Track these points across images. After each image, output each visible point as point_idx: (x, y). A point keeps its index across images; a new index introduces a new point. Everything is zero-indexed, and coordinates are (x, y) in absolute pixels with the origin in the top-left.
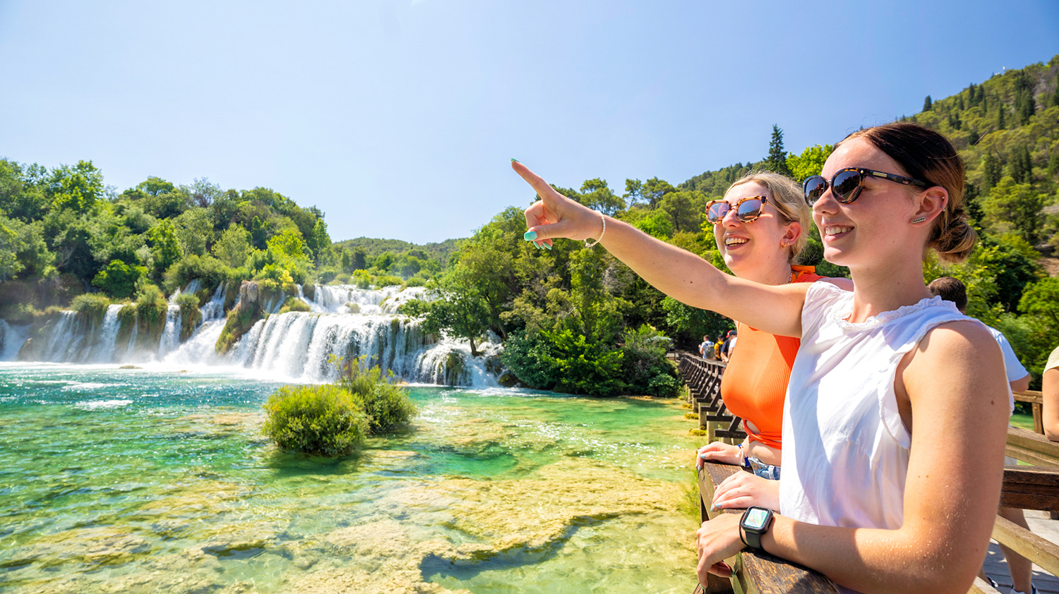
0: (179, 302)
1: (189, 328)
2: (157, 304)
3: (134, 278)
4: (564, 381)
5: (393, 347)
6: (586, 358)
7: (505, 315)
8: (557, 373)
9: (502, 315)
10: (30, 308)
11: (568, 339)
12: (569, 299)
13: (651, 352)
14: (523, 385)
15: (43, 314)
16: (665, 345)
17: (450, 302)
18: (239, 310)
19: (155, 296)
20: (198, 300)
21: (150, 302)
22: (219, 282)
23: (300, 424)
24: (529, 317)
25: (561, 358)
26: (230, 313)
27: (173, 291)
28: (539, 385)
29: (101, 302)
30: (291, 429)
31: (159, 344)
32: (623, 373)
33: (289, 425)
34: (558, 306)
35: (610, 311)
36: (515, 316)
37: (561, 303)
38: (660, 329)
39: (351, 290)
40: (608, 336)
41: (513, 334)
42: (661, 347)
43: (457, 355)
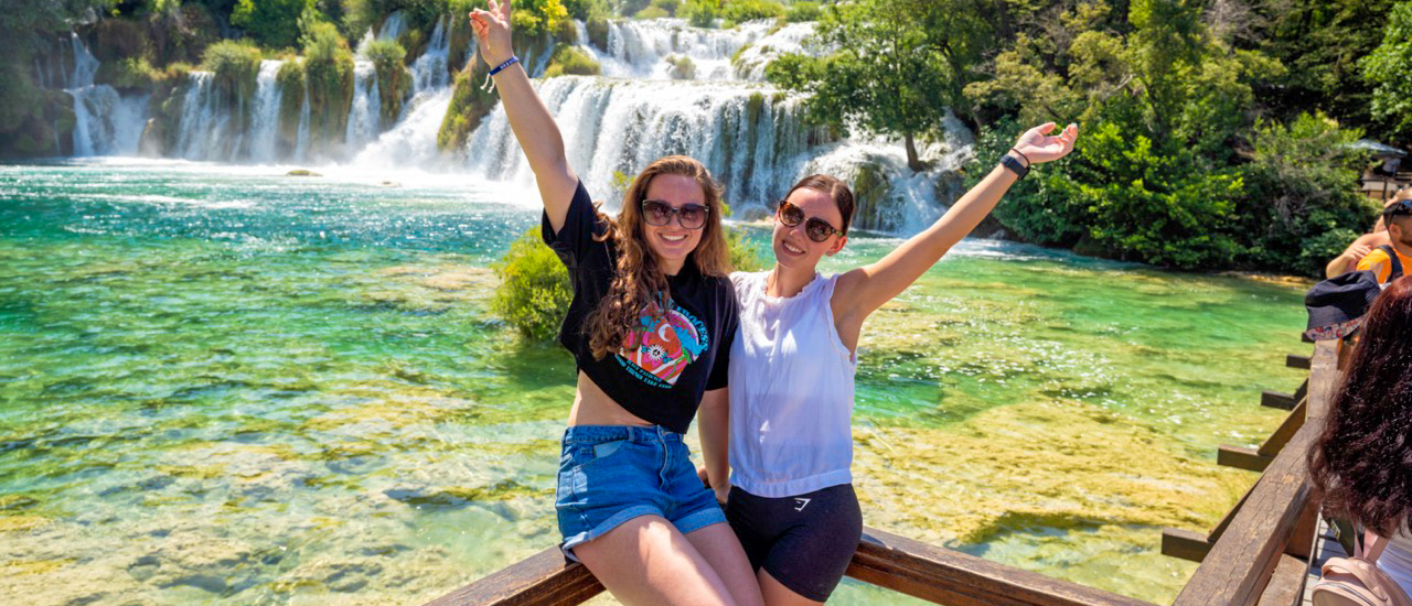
0: (372, 55)
1: (391, 104)
2: (337, 59)
3: (295, 10)
4: (1097, 233)
5: (752, 150)
6: (1147, 185)
7: (975, 90)
8: (1081, 216)
9: (968, 90)
10: (144, 66)
11: (1111, 143)
12: (1120, 57)
13: (1318, 179)
14: (1011, 236)
15: (165, 76)
16: (1360, 163)
17: (866, 60)
18: (474, 71)
19: (331, 44)
20: (403, 53)
21: (325, 57)
22: (438, 16)
23: (551, 301)
24: (1028, 96)
25: (1092, 183)
26: (459, 77)
27: (361, 35)
28: (1043, 238)
29: (249, 55)
30: (536, 307)
31: (345, 133)
32: (1239, 222)
33: (533, 300)
34: (1098, 71)
35: (1221, 83)
36: (995, 93)
37: (1103, 63)
38: (1352, 123)
39: (678, 30)
40: (1213, 137)
41: (994, 128)
42: (1350, 167)
43: (877, 169)
